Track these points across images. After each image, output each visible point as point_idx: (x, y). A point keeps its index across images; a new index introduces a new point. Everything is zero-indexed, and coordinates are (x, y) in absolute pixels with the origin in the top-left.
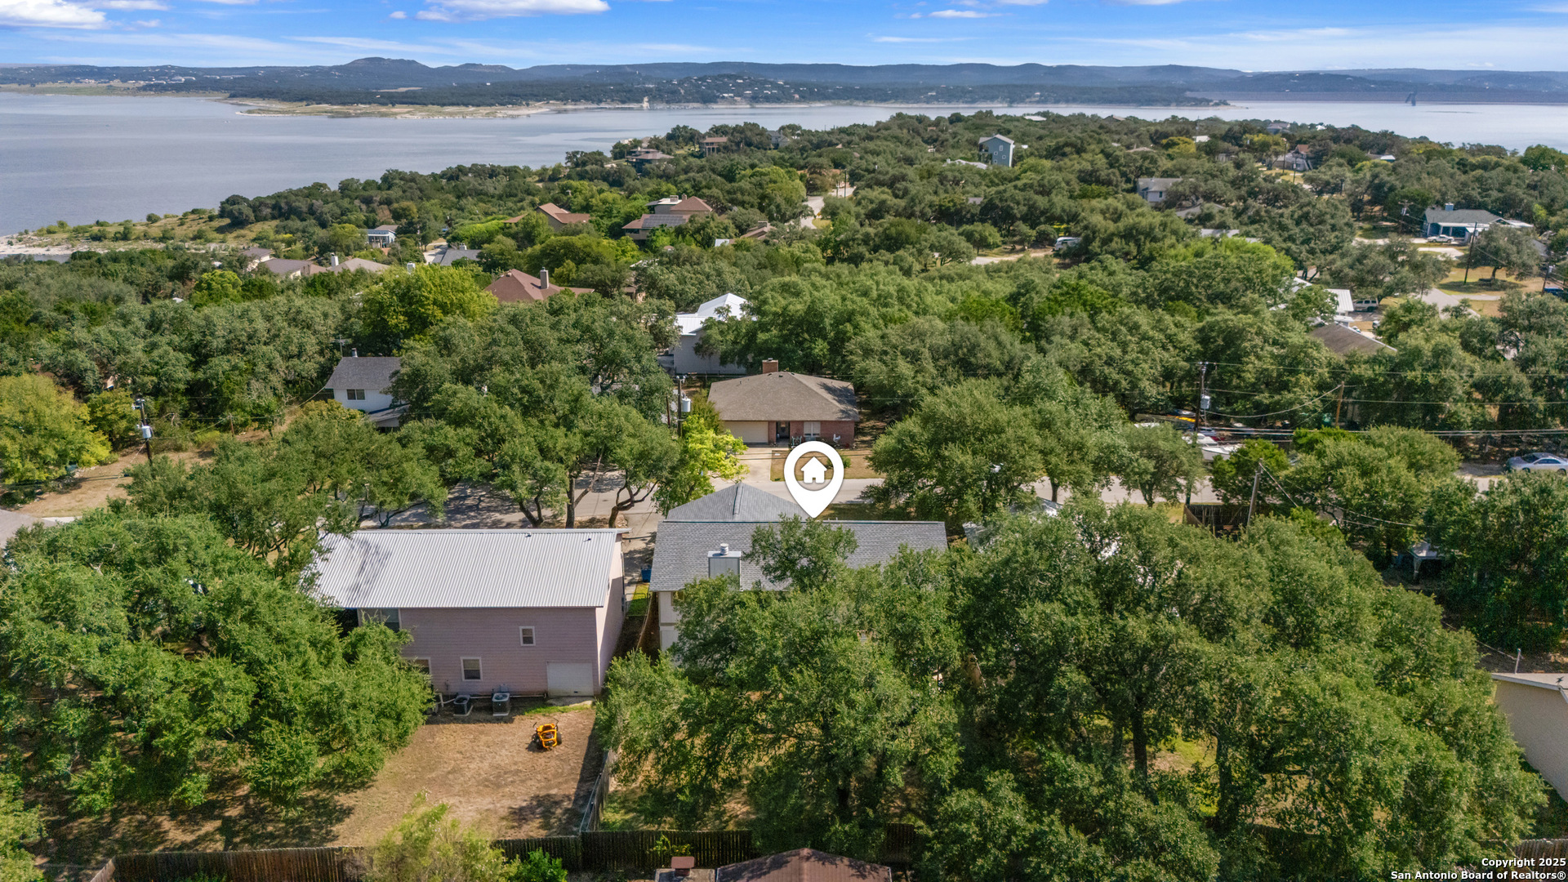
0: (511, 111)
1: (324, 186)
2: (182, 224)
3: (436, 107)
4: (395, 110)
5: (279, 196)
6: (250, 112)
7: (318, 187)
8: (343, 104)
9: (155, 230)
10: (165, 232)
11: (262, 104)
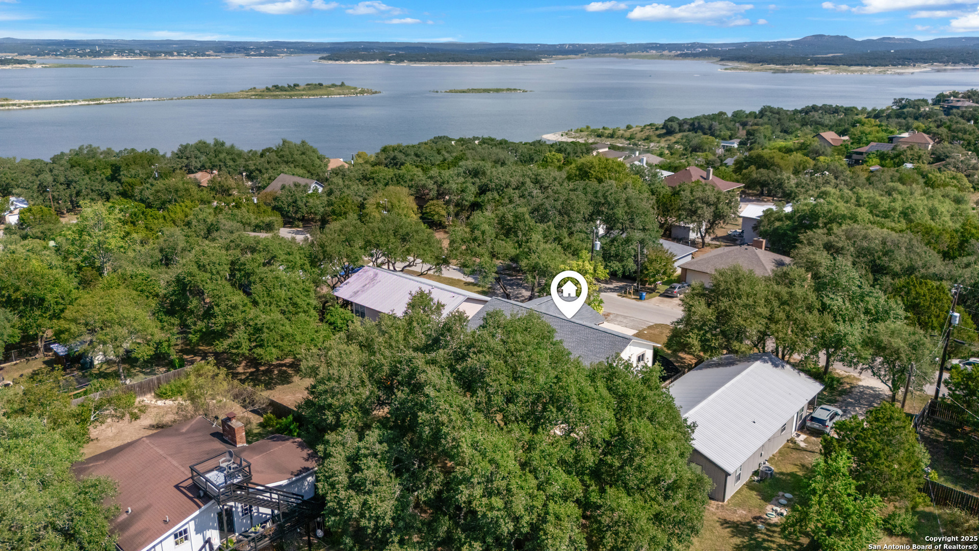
0: (899, 70)
1: (725, 114)
2: (642, 131)
3: (845, 67)
4: (816, 68)
5: (696, 118)
6: (726, 69)
7: (721, 114)
8: (783, 64)
9: (628, 134)
10: (631, 135)
11: (736, 64)
